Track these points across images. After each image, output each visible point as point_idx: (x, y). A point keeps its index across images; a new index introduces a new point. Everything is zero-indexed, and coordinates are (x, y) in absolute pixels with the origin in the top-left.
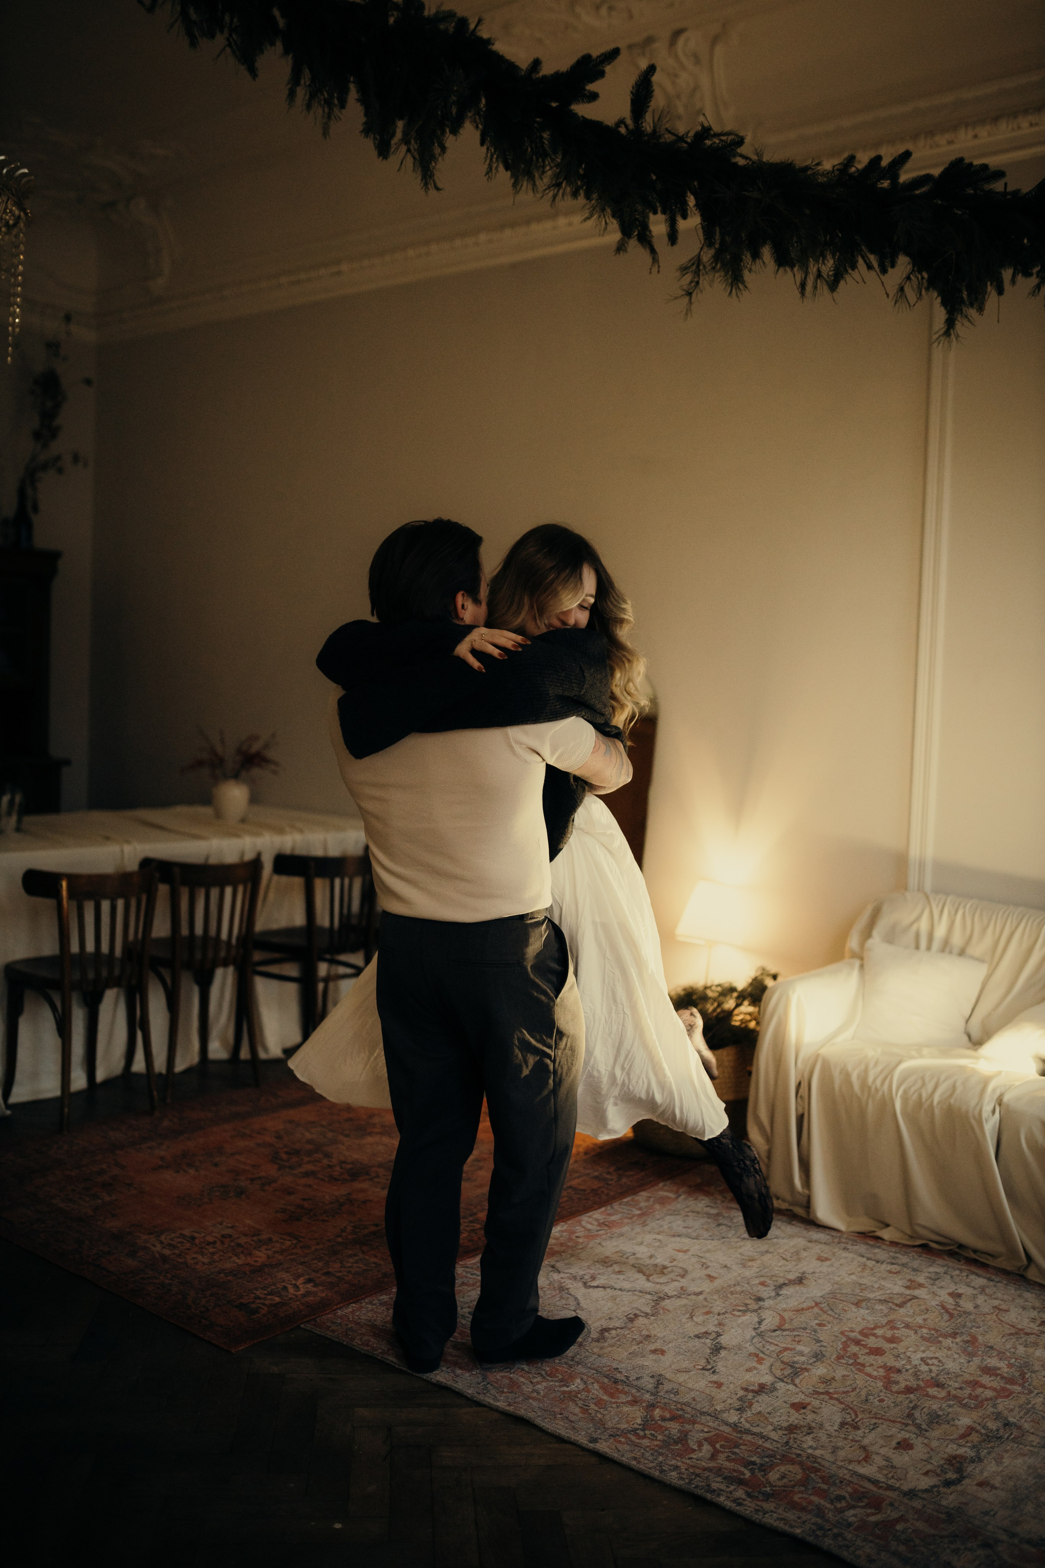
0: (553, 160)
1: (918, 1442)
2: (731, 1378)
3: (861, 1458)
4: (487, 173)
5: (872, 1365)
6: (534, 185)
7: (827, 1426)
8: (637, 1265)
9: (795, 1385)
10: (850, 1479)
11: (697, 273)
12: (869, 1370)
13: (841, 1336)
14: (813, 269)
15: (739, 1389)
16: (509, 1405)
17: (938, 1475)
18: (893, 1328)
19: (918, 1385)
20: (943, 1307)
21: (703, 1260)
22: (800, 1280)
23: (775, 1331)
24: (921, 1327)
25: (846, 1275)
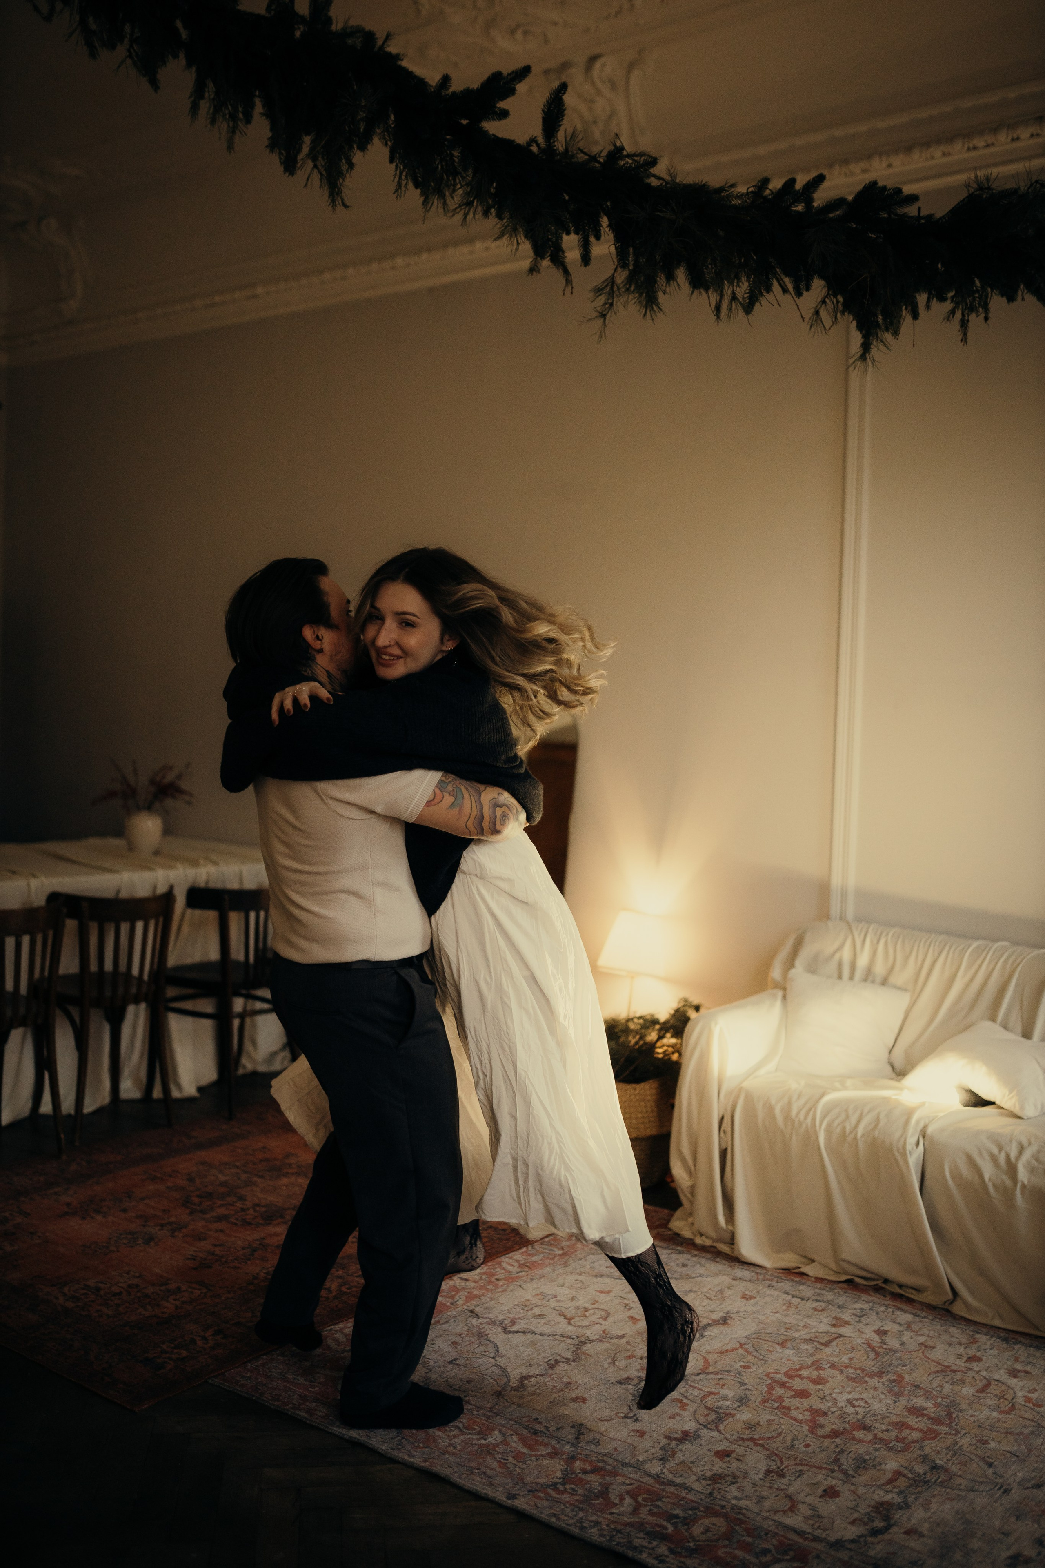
0: (463, 178)
1: (844, 1489)
2: (654, 1426)
3: (786, 1508)
4: (396, 191)
5: (797, 1408)
6: (445, 203)
7: (751, 1474)
8: (557, 1308)
9: (720, 1432)
10: (776, 1531)
11: (611, 294)
12: (794, 1413)
13: (765, 1378)
14: (728, 292)
15: (662, 1437)
16: (425, 1461)
17: (865, 1524)
18: (819, 1368)
19: (844, 1428)
20: (869, 1345)
21: (626, 1302)
22: (724, 1321)
23: (699, 1374)
24: (847, 1367)
25: (772, 1314)
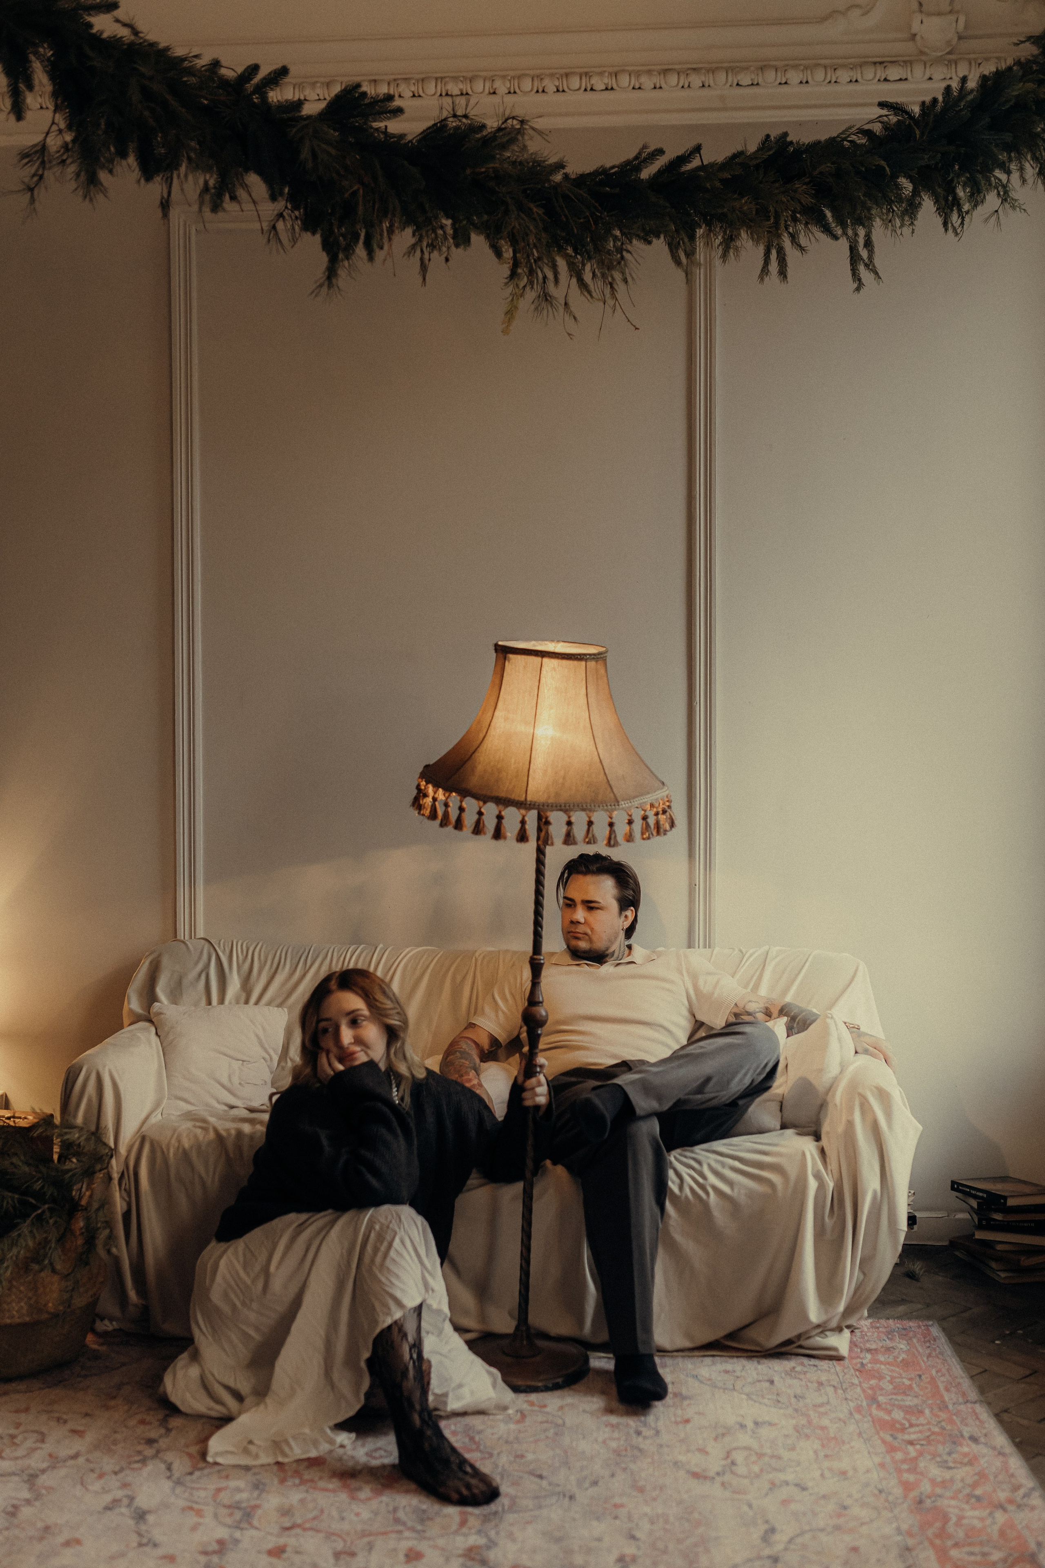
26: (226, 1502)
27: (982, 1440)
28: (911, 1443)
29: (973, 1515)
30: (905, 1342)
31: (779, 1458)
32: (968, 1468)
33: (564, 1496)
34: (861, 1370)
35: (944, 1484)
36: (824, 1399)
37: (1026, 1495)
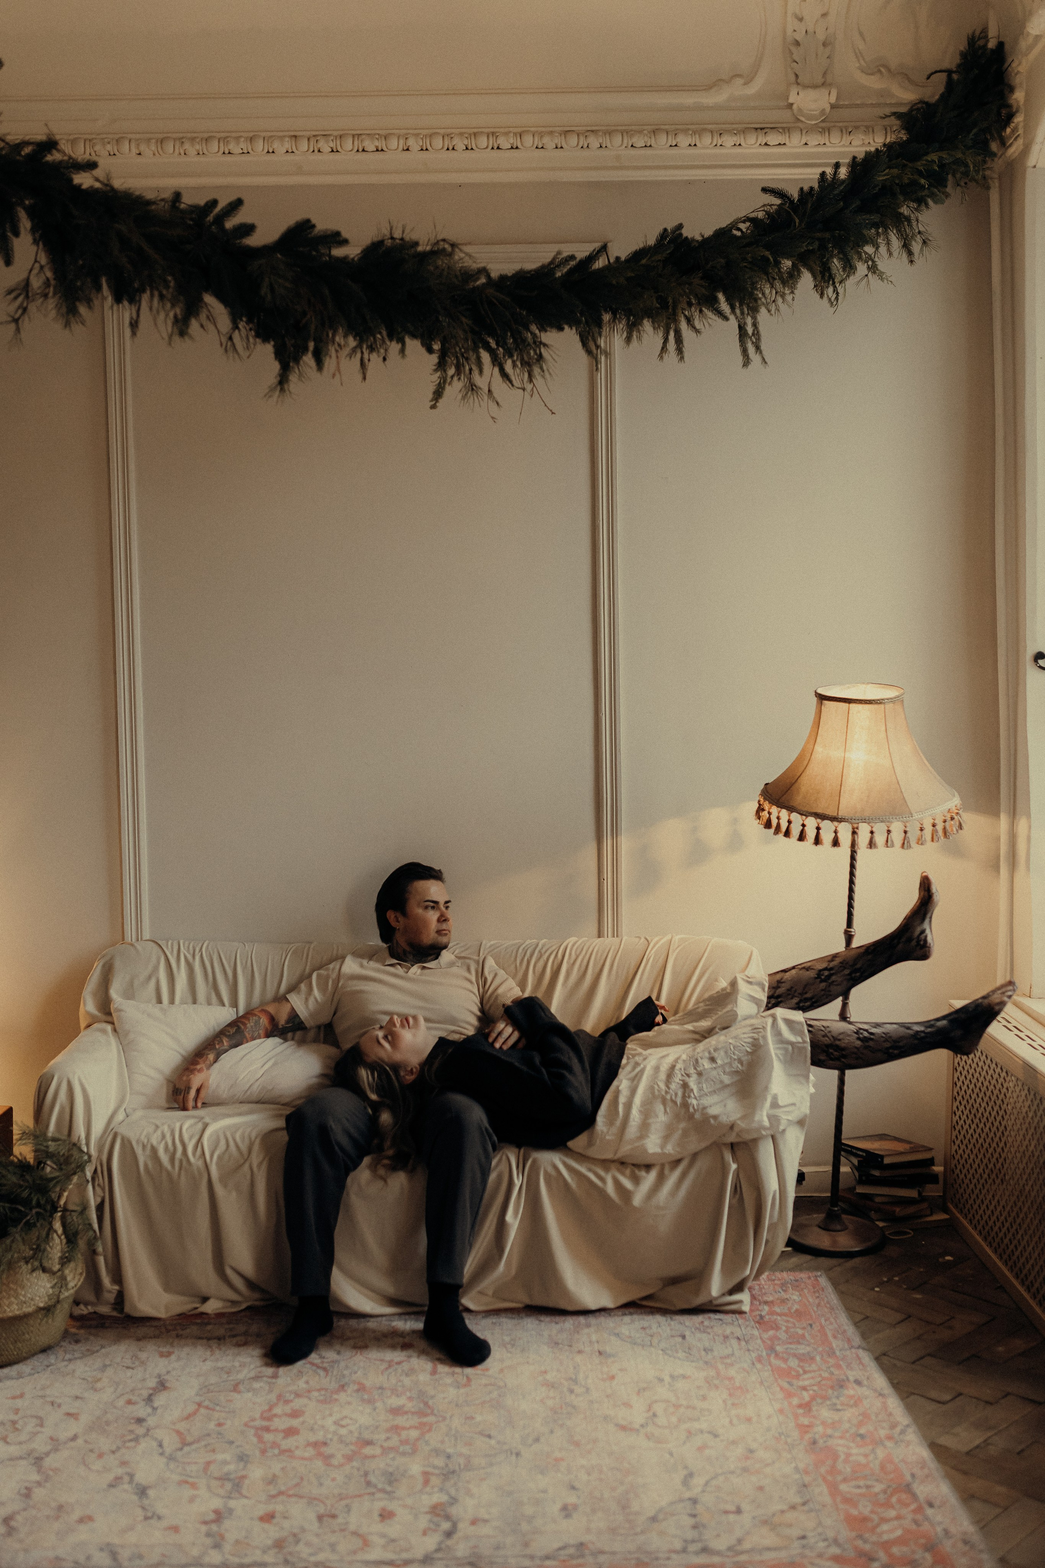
1: (395, 1506)
2: (180, 1517)
3: (360, 1545)
5: (297, 1447)
7: (306, 1526)
9: (246, 1497)
11: (26, 298)
12: (298, 1453)
13: (246, 1429)
15: (197, 1525)
18: (287, 1402)
19: (352, 1451)
21: (48, 1399)
22: (162, 1386)
23: (181, 1449)
24: (309, 1392)
25: (201, 1364)
26: (216, 1475)
27: (865, 1382)
28: (804, 1388)
29: (857, 1453)
30: (797, 1293)
31: (694, 1408)
32: (853, 1410)
33: (511, 1453)
34: (760, 1321)
35: (834, 1425)
36: (729, 1351)
37: (903, 1432)
